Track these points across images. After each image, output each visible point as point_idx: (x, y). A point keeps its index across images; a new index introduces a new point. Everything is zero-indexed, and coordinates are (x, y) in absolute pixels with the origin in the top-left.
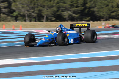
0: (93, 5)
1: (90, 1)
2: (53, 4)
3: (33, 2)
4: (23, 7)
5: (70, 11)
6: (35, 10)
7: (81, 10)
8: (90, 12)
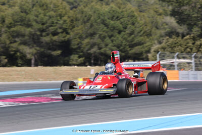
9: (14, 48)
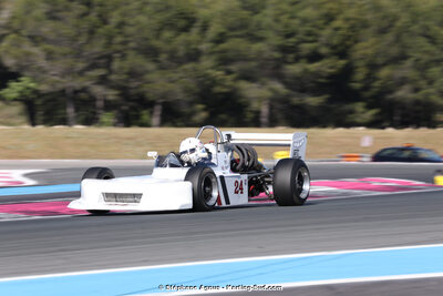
0: (394, 51)
1: (382, 31)
2: (199, 42)
3: (101, 30)
4: (50, 56)
5: (280, 77)
6: (111, 72)
7: (331, 76)
8: (377, 84)
9: (225, 87)
